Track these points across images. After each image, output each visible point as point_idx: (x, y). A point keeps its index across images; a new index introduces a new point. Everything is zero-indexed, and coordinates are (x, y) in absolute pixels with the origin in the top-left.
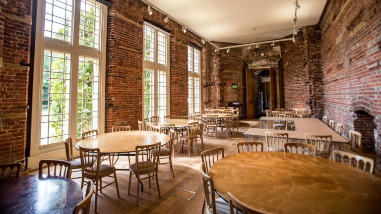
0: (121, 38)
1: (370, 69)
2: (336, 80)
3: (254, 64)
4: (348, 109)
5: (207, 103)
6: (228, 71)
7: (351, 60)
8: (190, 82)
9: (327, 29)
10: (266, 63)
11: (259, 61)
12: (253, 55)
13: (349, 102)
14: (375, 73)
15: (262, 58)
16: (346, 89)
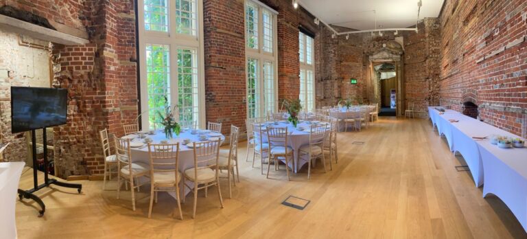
0: (219, 19)
1: (478, 63)
2: (451, 76)
3: (375, 56)
4: (459, 102)
5: (322, 100)
6: (347, 63)
7: (464, 55)
8: (302, 75)
9: (446, 23)
10: (387, 56)
11: (381, 53)
12: (374, 46)
13: (460, 95)
14: (481, 67)
15: (384, 50)
16: (458, 83)
